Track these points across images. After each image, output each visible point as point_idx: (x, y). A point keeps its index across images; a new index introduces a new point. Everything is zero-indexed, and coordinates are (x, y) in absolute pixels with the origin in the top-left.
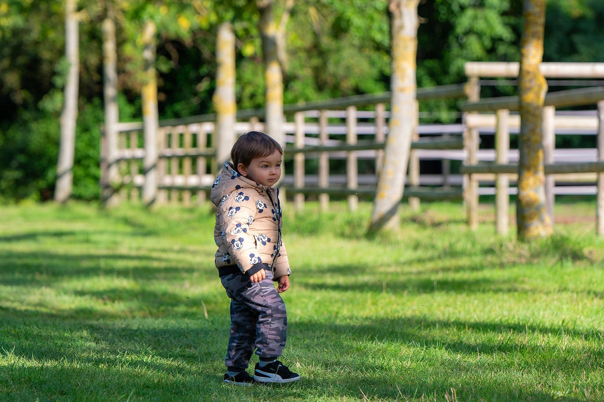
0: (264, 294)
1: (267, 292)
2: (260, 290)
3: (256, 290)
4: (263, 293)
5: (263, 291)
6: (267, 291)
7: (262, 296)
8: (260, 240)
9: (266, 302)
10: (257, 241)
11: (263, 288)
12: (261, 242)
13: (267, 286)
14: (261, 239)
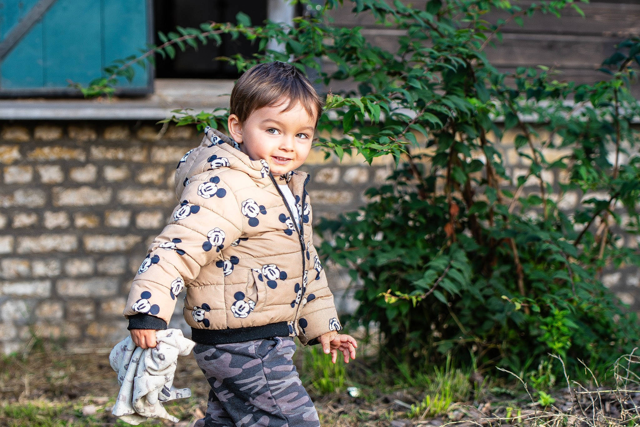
0: (274, 394)
1: (280, 390)
2: (266, 387)
3: (257, 386)
4: (272, 391)
5: (273, 388)
6: (280, 388)
7: (269, 398)
8: (264, 278)
9: (277, 409)
10: (258, 281)
11: (271, 382)
12: (266, 282)
13: (279, 379)
14: (266, 276)
